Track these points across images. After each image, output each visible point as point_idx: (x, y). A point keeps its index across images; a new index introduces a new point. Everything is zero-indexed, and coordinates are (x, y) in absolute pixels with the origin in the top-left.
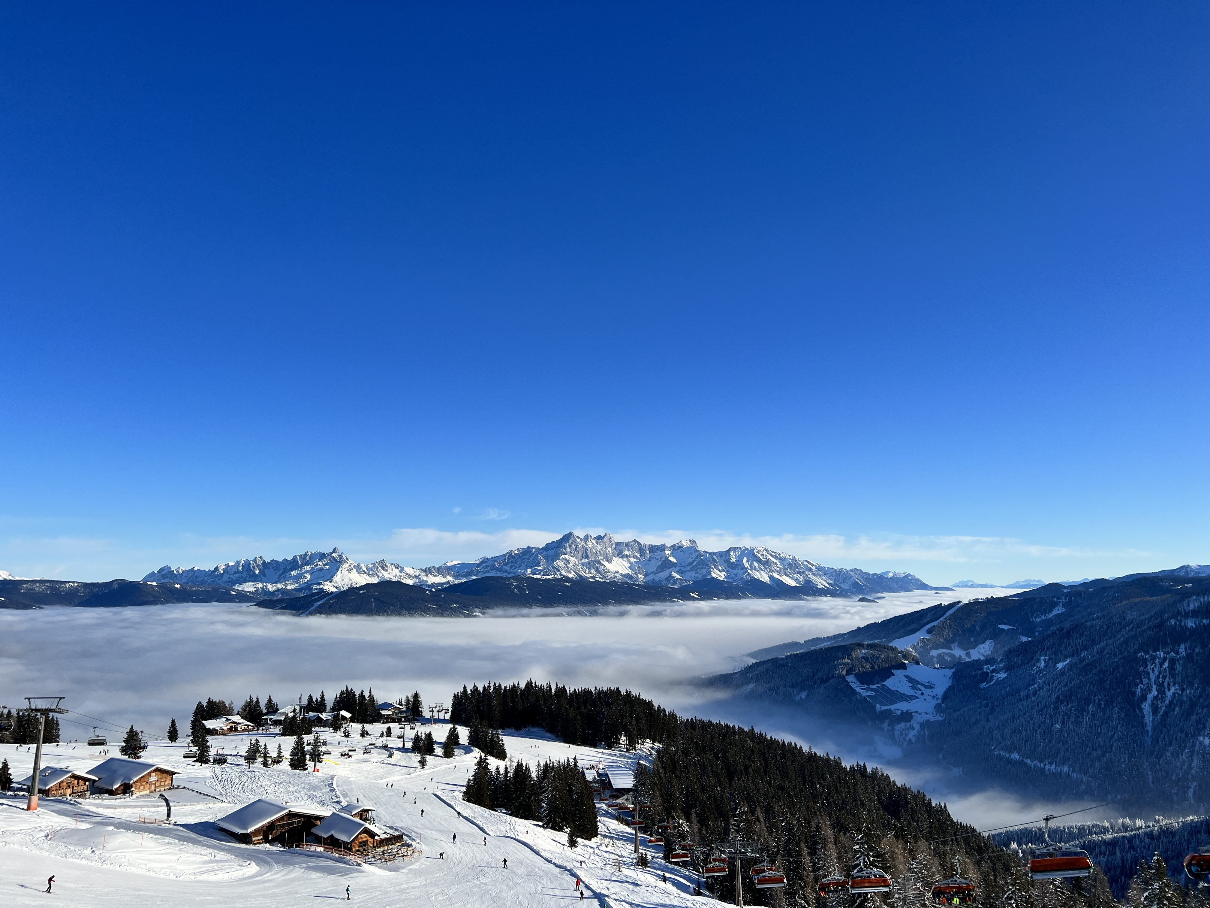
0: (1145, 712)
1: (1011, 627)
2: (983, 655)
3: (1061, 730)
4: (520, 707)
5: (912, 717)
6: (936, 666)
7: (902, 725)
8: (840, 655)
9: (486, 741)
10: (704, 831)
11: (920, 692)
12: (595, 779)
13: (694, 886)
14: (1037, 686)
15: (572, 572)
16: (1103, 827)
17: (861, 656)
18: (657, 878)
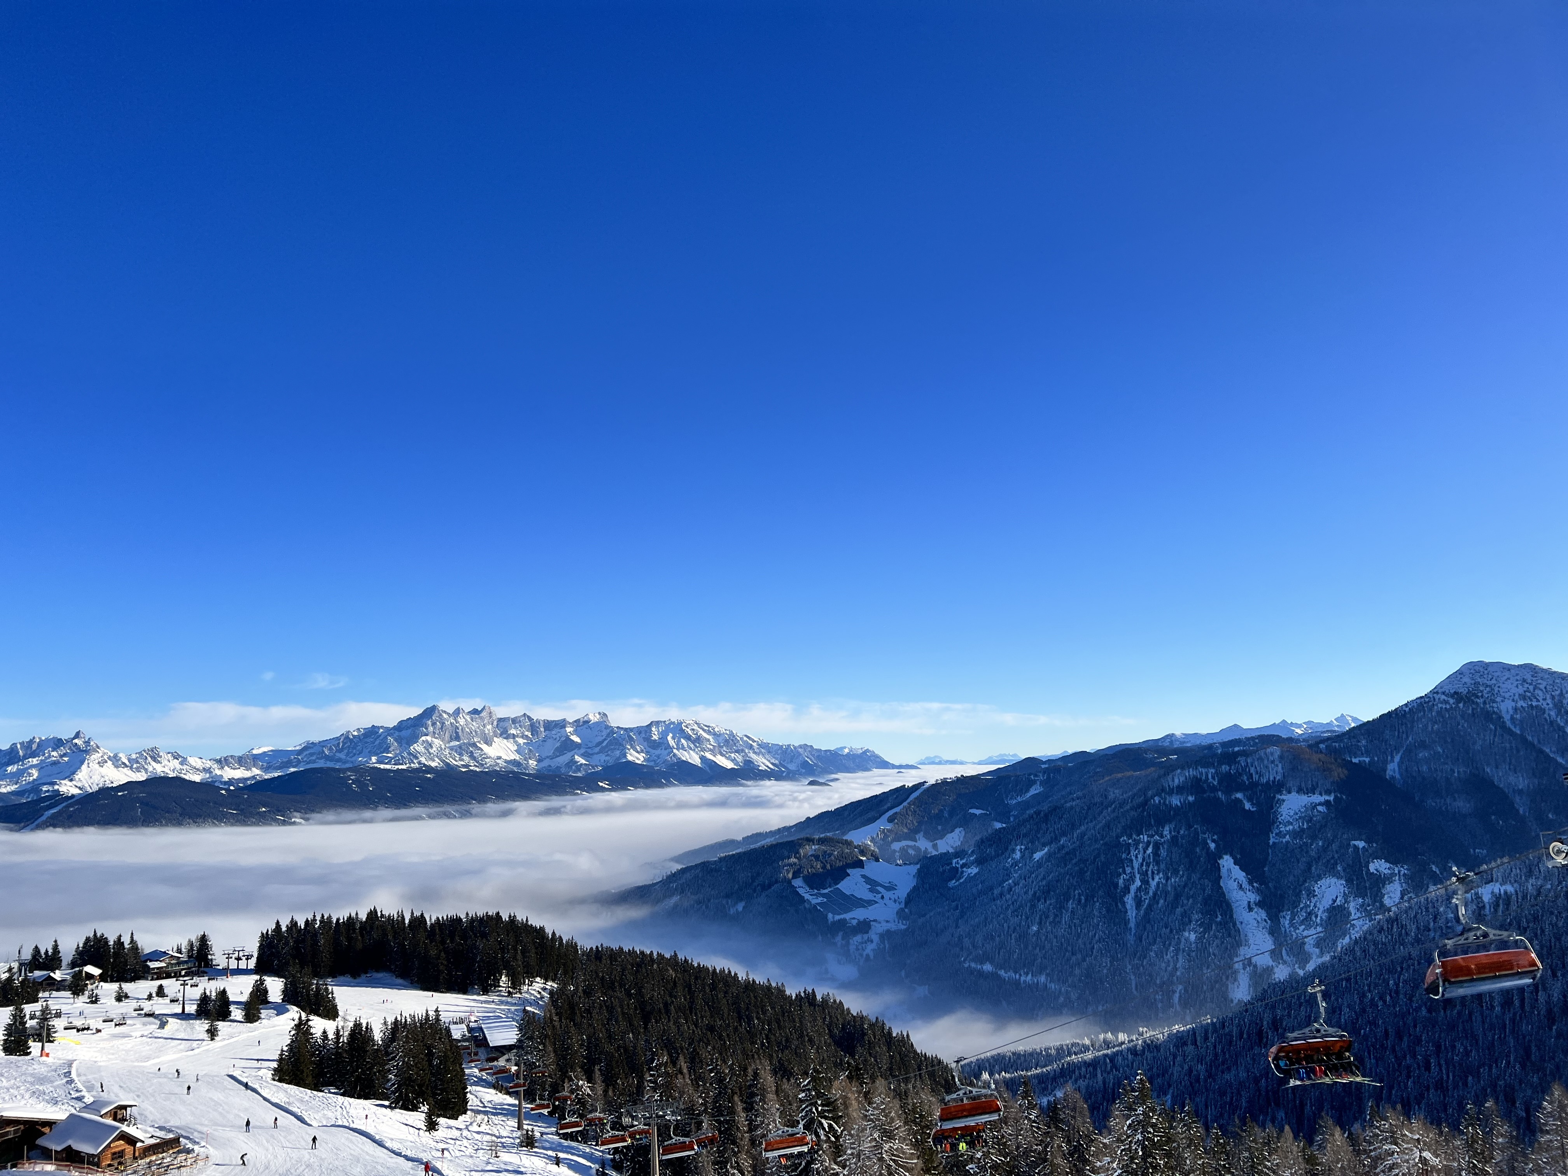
0: (1128, 907)
1: (983, 812)
2: (952, 847)
3: (1038, 932)
4: (359, 946)
5: (869, 927)
6: (898, 862)
7: (858, 938)
8: (786, 853)
9: (308, 995)
10: (610, 1093)
11: (880, 895)
12: (464, 1036)
13: (597, 1166)
14: (1013, 882)
15: (436, 759)
16: (1083, 1045)
17: (810, 854)
18: (548, 1161)
